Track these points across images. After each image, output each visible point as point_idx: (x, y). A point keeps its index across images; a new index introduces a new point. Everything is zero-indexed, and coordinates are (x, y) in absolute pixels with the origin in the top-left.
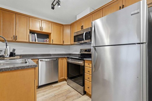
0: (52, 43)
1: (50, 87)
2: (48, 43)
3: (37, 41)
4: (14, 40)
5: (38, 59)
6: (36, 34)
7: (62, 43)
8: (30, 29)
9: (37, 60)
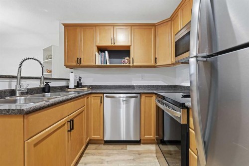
0: (131, 65)
1: (122, 149)
2: (127, 65)
3: (108, 64)
4: (78, 65)
5: (104, 93)
6: (106, 52)
7: (152, 63)
8: (97, 45)
9: (101, 95)
